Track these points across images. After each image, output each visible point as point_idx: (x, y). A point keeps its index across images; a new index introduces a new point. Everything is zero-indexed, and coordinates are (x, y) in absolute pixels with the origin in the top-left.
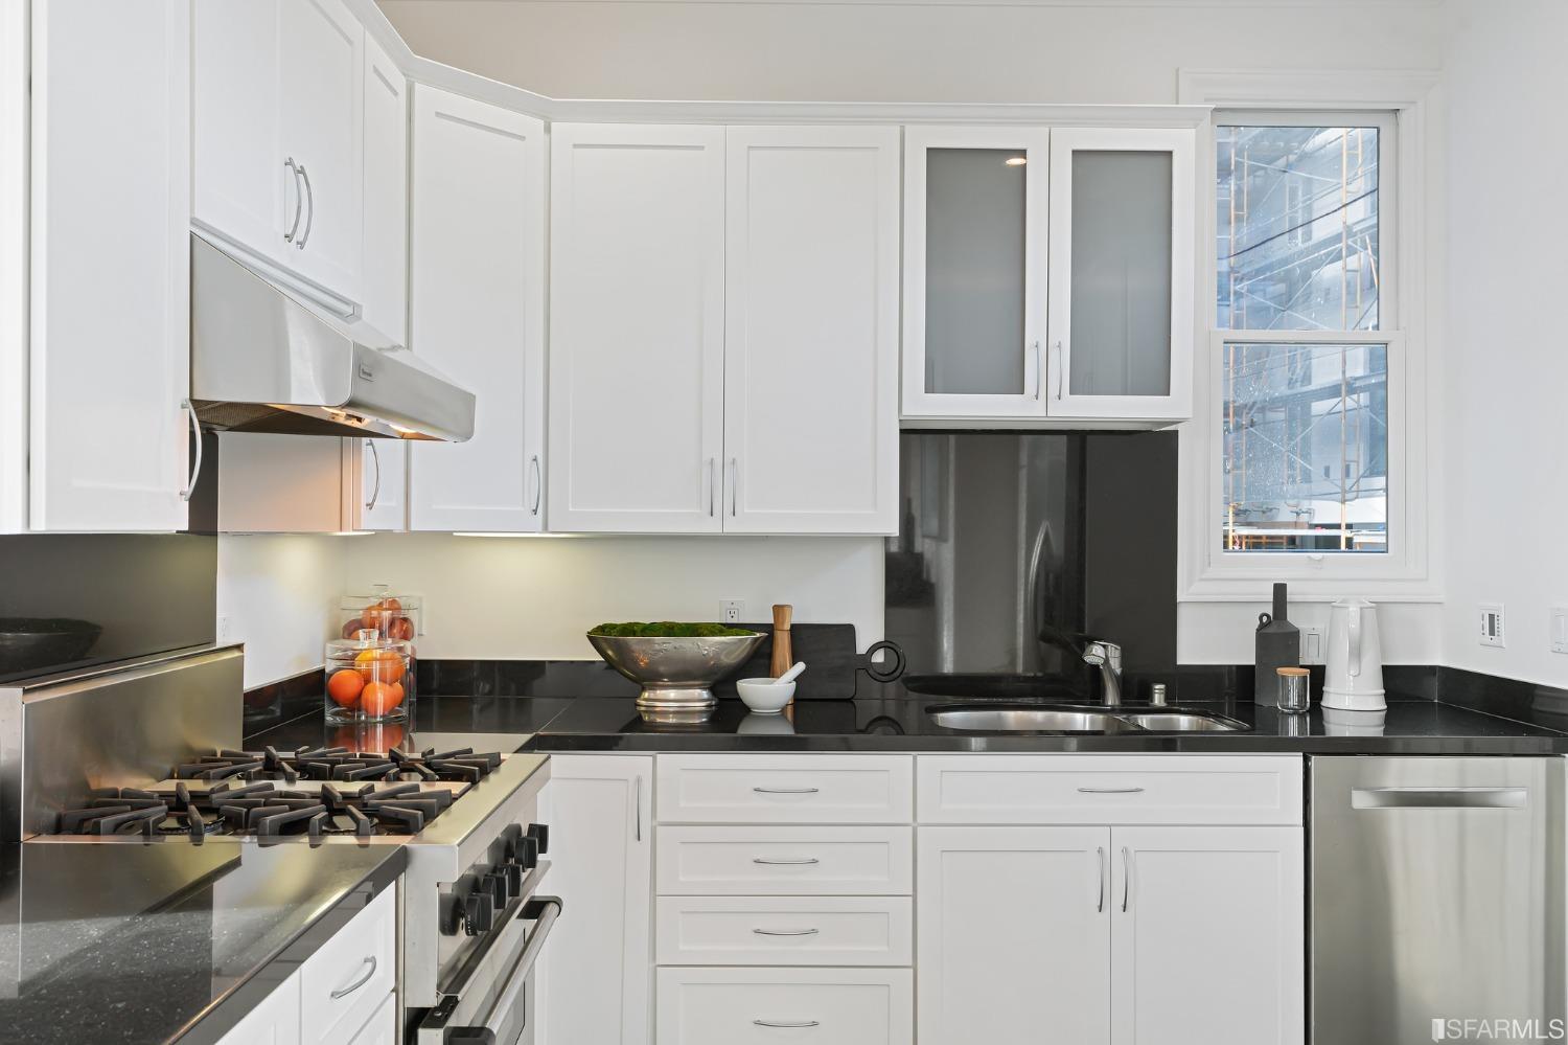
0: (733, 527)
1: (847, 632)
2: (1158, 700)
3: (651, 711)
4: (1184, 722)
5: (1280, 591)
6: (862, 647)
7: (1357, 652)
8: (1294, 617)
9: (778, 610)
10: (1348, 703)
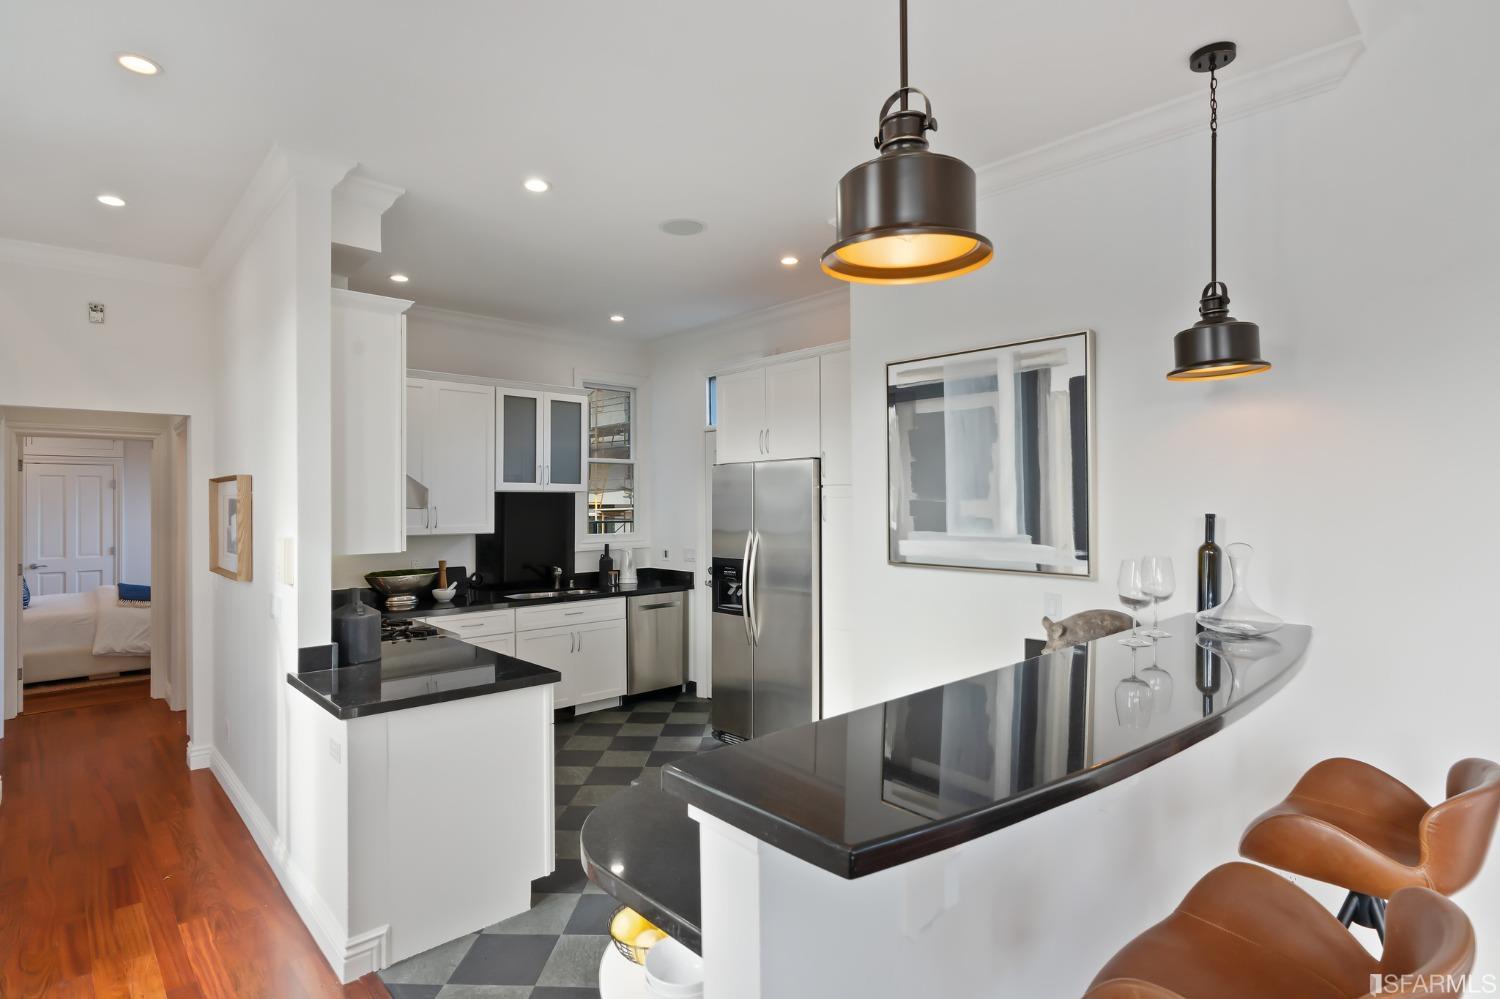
0: (435, 532)
1: (463, 569)
2: (571, 586)
3: (392, 606)
4: (581, 592)
5: (607, 546)
6: (468, 574)
7: (630, 565)
8: (611, 555)
9: (442, 563)
10: (627, 581)
